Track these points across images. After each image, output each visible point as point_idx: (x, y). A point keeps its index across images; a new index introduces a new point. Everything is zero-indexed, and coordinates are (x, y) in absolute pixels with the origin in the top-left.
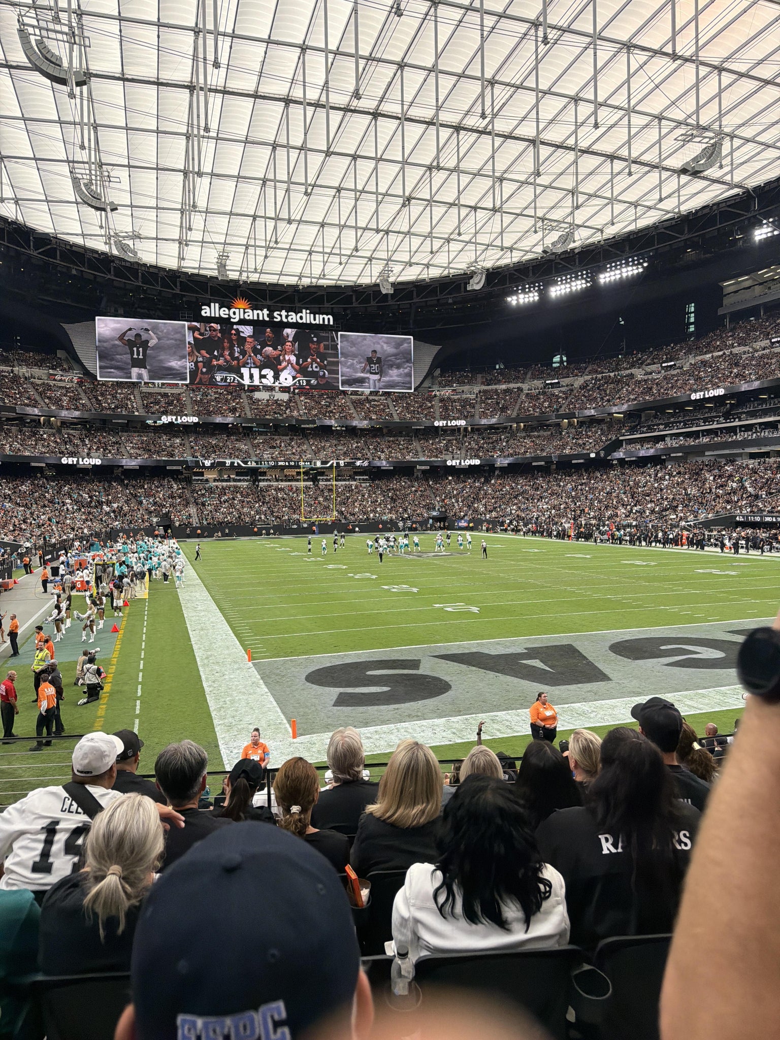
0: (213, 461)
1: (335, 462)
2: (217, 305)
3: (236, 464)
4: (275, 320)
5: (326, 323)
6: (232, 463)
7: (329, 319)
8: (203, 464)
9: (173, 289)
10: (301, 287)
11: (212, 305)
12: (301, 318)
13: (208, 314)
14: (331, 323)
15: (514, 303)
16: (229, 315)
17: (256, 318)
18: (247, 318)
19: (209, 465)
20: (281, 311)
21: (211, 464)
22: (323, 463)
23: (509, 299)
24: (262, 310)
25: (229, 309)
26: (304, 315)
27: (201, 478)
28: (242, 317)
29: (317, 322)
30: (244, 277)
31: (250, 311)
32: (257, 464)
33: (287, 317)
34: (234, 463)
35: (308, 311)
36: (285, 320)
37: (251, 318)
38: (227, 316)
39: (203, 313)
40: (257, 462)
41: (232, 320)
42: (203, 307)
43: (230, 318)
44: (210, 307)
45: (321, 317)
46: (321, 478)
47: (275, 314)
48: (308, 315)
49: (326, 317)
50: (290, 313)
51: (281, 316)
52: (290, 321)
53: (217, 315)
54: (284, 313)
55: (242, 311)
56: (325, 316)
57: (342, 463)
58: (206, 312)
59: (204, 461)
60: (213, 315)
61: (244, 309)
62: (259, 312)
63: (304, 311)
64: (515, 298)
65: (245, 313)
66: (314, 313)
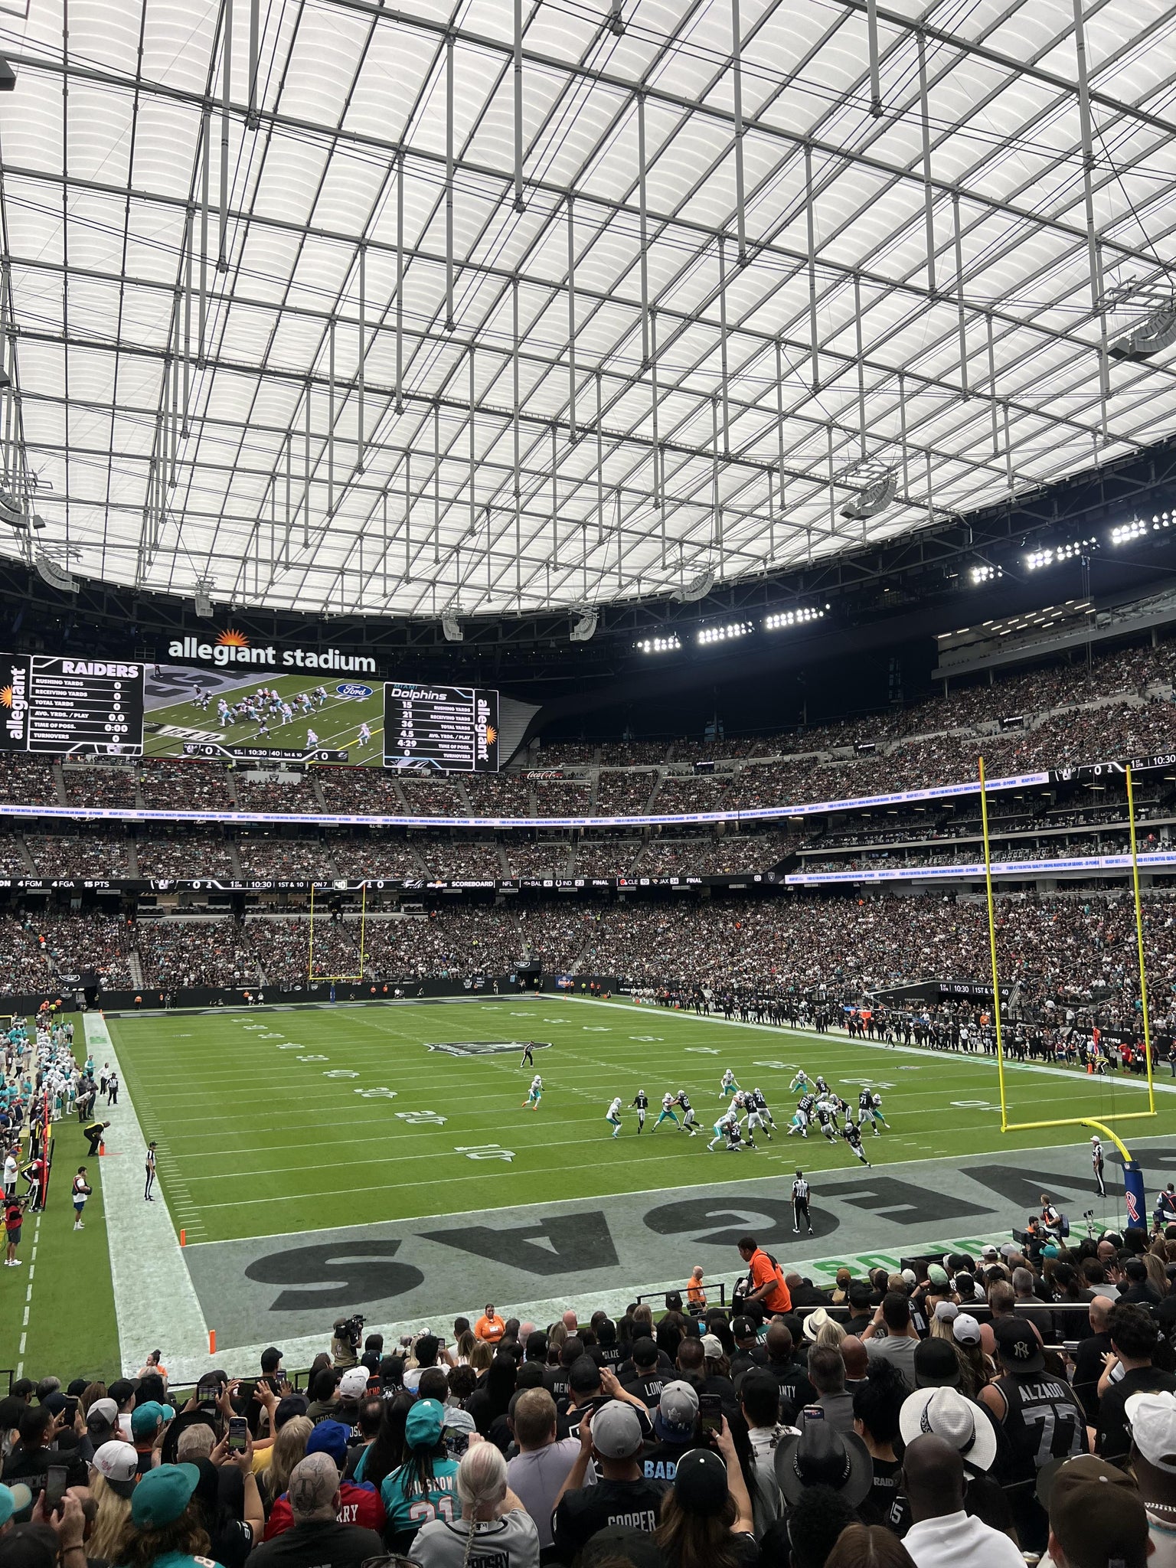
0: (172, 882)
1: (370, 882)
2: (195, 640)
3: (209, 886)
4: (285, 663)
5: (365, 669)
6: (204, 884)
7: (369, 664)
8: (156, 885)
9: (126, 616)
10: (327, 618)
11: (187, 639)
12: (326, 661)
13: (180, 654)
14: (373, 669)
15: (647, 650)
16: (212, 655)
17: (254, 660)
18: (241, 660)
19: (165, 887)
20: (294, 651)
21: (169, 885)
22: (351, 883)
23: (640, 645)
24: (265, 648)
25: (213, 647)
26: (330, 657)
27: (151, 908)
28: (233, 659)
29: (351, 667)
30: (239, 599)
31: (247, 650)
32: (244, 886)
33: (303, 659)
34: (206, 884)
35: (337, 652)
36: (300, 664)
37: (247, 659)
38: (209, 657)
39: (171, 652)
40: (243, 883)
41: (217, 663)
42: (172, 643)
43: (214, 659)
44: (183, 644)
45: (358, 660)
46: (347, 906)
47: (286, 655)
48: (337, 657)
49: (365, 661)
50: (308, 654)
51: (294, 657)
52: (309, 665)
53: (194, 656)
54: (299, 654)
55: (233, 649)
56: (363, 659)
57: (380, 884)
58: (176, 649)
59: (157, 882)
60: (187, 655)
61: (237, 647)
62: (260, 651)
63: (331, 651)
64: (647, 643)
65: (237, 652)
66: (346, 653)
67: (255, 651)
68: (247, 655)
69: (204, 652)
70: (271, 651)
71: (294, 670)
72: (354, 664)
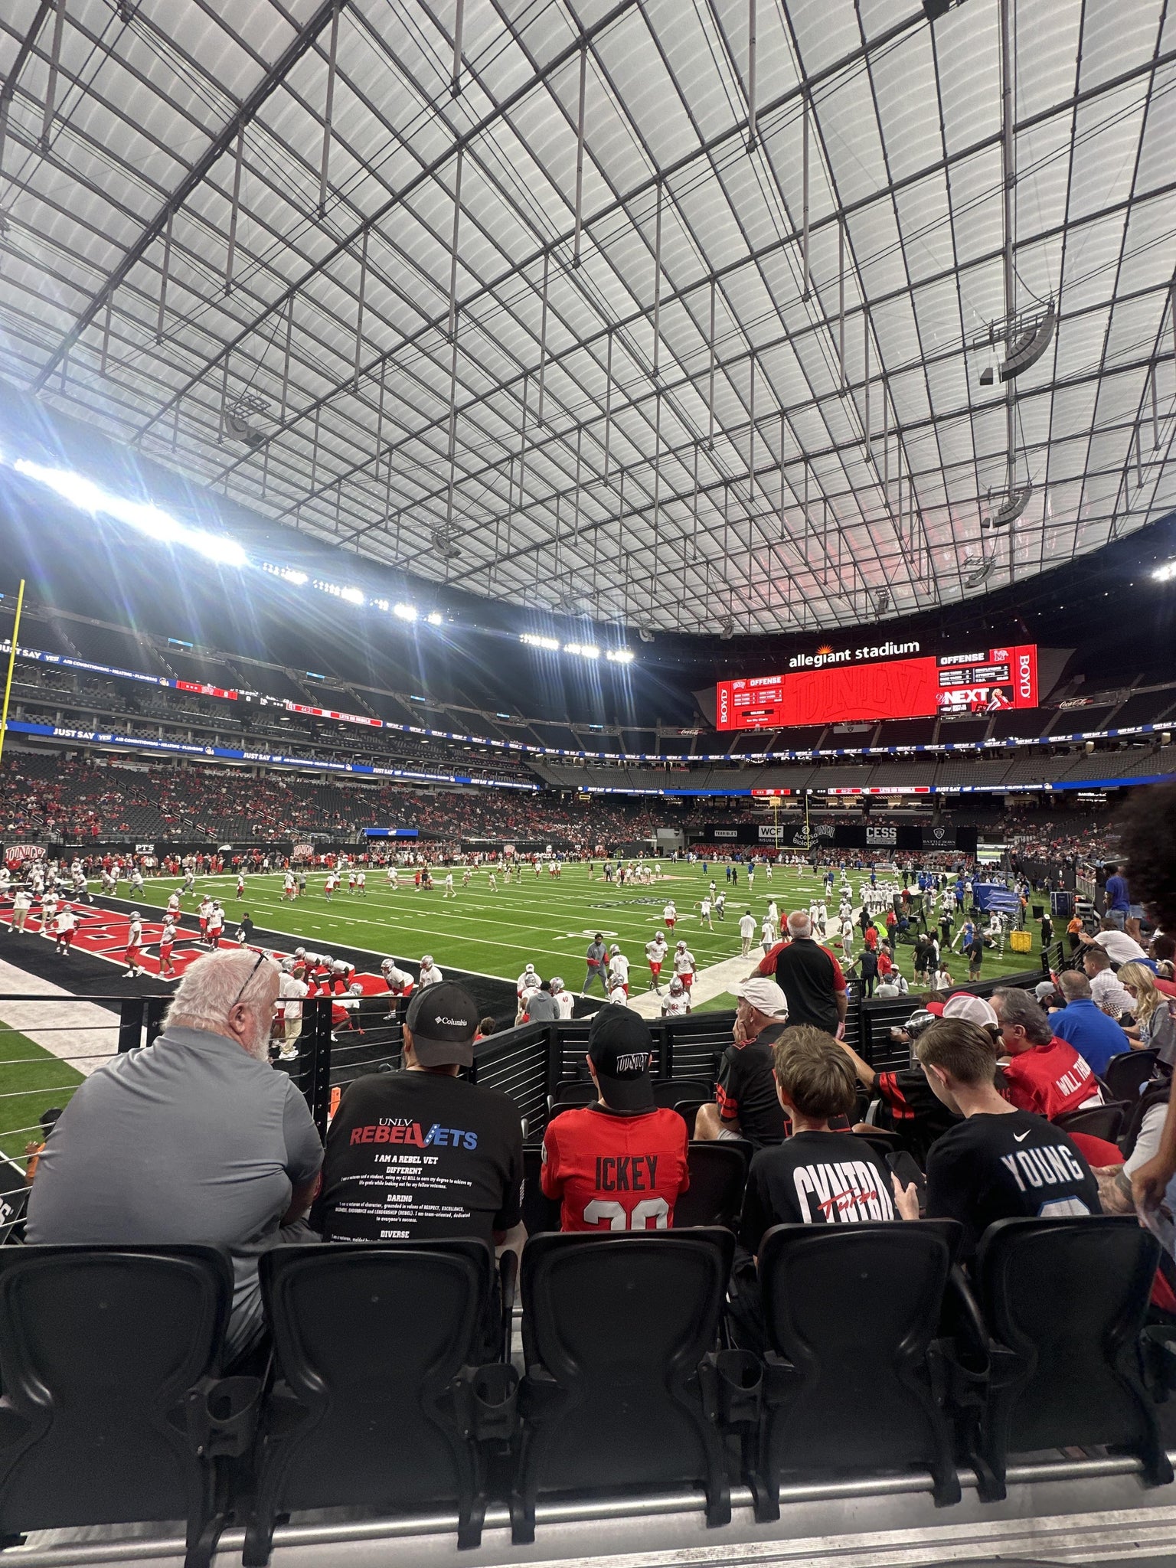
2: (803, 655)
4: (857, 658)
5: (912, 650)
7: (915, 646)
11: (799, 656)
12: (884, 651)
13: (795, 665)
14: (918, 649)
16: (813, 662)
17: (838, 660)
18: (830, 661)
20: (863, 649)
24: (844, 652)
25: (814, 657)
26: (887, 648)
28: (825, 661)
29: (901, 651)
31: (834, 655)
33: (868, 653)
35: (891, 643)
36: (866, 656)
37: (833, 660)
38: (811, 663)
39: (791, 665)
41: (816, 666)
42: (791, 660)
43: (814, 664)
44: (797, 658)
45: (906, 646)
47: (857, 653)
48: (891, 647)
49: (911, 645)
50: (872, 649)
51: (863, 653)
52: (872, 655)
53: (803, 664)
54: (866, 650)
55: (825, 656)
58: (794, 663)
60: (799, 665)
61: (827, 654)
62: (841, 654)
63: (887, 644)
65: (828, 657)
66: (898, 643)
67: (838, 655)
68: (833, 658)
69: (809, 661)
70: (848, 652)
71: (864, 661)
72: (904, 648)
